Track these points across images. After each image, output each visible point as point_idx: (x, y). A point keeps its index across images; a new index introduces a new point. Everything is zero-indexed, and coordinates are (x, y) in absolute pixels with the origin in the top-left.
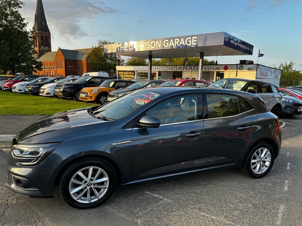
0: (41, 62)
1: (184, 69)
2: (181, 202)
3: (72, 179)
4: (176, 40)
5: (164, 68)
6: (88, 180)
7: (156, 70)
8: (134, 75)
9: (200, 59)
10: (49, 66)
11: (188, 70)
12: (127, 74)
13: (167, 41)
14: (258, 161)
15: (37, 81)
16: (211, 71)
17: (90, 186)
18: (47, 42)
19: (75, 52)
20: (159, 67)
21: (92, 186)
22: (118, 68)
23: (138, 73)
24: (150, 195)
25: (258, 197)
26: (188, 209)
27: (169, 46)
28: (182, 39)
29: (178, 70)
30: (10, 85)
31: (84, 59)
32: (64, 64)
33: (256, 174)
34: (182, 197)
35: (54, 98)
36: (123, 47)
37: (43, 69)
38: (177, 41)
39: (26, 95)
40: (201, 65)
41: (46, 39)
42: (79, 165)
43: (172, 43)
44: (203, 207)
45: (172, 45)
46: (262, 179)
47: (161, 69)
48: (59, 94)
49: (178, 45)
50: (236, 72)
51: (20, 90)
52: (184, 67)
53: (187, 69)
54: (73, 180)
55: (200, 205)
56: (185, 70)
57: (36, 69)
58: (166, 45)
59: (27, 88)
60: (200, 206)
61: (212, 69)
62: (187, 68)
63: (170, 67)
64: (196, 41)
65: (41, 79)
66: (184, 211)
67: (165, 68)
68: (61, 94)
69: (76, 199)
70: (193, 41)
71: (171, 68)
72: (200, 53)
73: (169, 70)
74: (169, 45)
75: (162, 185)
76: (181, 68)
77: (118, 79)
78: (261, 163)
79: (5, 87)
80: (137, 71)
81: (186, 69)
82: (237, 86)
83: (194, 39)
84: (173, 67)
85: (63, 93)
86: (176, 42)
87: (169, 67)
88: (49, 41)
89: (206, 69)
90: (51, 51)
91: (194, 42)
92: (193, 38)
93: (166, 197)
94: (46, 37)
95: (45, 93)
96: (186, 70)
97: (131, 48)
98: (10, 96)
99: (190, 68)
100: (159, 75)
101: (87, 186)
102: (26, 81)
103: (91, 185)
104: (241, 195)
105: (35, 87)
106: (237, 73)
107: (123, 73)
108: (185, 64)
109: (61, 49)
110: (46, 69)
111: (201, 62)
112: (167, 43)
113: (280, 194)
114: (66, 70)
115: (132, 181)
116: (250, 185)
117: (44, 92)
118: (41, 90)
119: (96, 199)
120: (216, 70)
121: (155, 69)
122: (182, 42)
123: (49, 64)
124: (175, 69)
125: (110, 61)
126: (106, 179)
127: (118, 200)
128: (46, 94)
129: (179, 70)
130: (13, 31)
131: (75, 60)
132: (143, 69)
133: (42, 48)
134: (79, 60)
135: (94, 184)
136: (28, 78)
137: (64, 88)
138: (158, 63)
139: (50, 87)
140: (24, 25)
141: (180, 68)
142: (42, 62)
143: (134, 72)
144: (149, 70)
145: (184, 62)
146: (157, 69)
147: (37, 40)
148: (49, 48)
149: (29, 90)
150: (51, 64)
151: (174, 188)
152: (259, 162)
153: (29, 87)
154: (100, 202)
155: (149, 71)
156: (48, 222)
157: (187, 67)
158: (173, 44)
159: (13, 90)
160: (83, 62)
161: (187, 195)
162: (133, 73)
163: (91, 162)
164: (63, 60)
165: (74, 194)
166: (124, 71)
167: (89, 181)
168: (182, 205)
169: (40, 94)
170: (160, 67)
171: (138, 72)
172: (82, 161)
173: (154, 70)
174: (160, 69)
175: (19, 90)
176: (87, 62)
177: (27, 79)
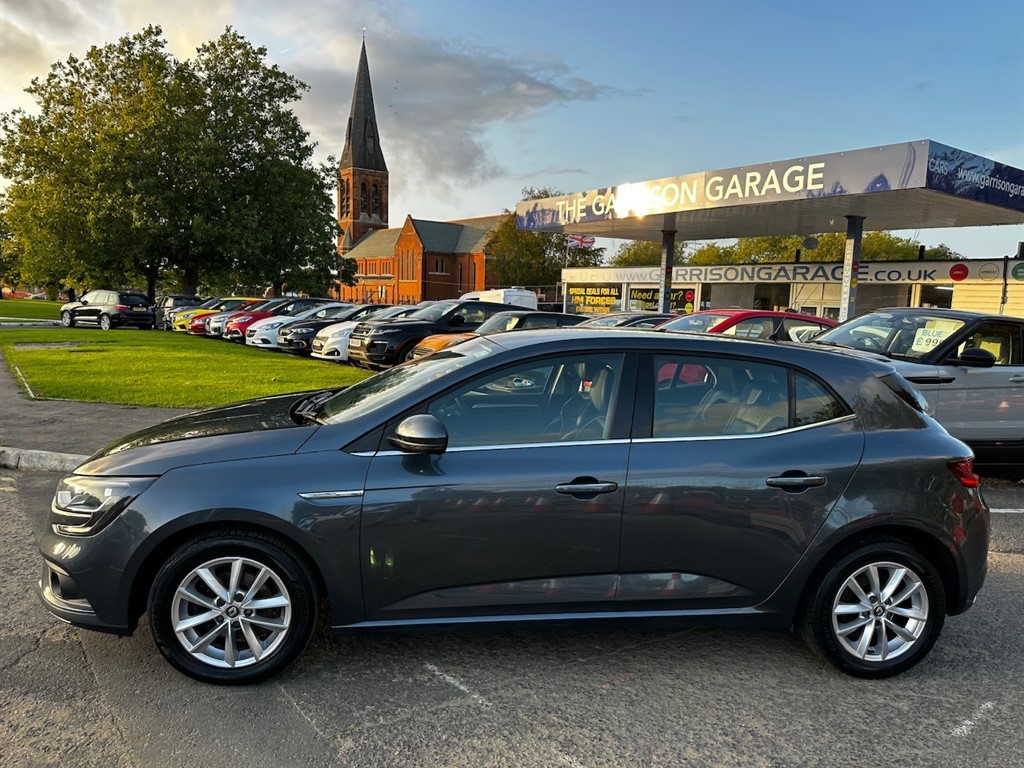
0: (353, 260)
1: (797, 276)
2: (520, 710)
3: (181, 589)
4: (749, 175)
5: (722, 272)
6: (226, 596)
7: (695, 279)
8: (619, 297)
9: (848, 241)
10: (378, 271)
11: (812, 279)
12: (596, 296)
13: (720, 179)
14: (868, 613)
15: (315, 315)
16: (900, 281)
17: (233, 617)
18: (376, 200)
19: (455, 229)
20: (706, 270)
21: (240, 617)
22: (569, 275)
23: (632, 290)
24: (434, 676)
25: (816, 741)
26: (530, 735)
27: (726, 197)
28: (772, 173)
29: (775, 279)
30: (243, 326)
31: (478, 249)
32: (420, 267)
33: (859, 659)
34: (535, 700)
35: (349, 365)
36: (573, 208)
37: (357, 281)
38: (753, 179)
39: (279, 354)
40: (851, 262)
41: (376, 192)
42: (200, 549)
43: (734, 187)
44: (582, 740)
45: (737, 194)
46: (884, 683)
47: (714, 277)
48: (359, 354)
49: (757, 193)
50: (1001, 288)
51: (265, 341)
52: (795, 270)
53: (809, 276)
54: (183, 590)
55: (578, 730)
56: (799, 278)
57: (338, 282)
58: (716, 193)
59: (284, 334)
60: (572, 736)
61: (905, 275)
62: (807, 272)
63: (744, 270)
64: (820, 175)
65: (327, 309)
66: (509, 741)
67: (726, 273)
68: (364, 354)
69: (189, 647)
70: (811, 176)
71: (747, 273)
72: (848, 217)
73: (742, 279)
74: (724, 194)
75: (494, 654)
76: (785, 270)
77: (567, 312)
78: (883, 619)
79: (230, 332)
80: (628, 284)
81: (803, 275)
82: (926, 337)
83: (816, 171)
84: (756, 269)
85: (369, 351)
86: (748, 184)
87: (739, 268)
88: (384, 196)
89: (880, 276)
90: (387, 227)
91: (815, 182)
92: (812, 167)
93: (481, 688)
94: (375, 185)
95: (325, 350)
96: (806, 279)
97: (599, 209)
98: (233, 358)
99: (820, 273)
100: (706, 296)
101: (225, 615)
102: (286, 313)
103: (238, 613)
104: (756, 724)
105: (303, 333)
106: (1005, 292)
107: (581, 291)
108: (802, 260)
109: (412, 220)
110: (369, 282)
111: (851, 252)
112: (717, 188)
113: (921, 743)
114: (424, 286)
115: (367, 620)
116: (815, 698)
117: (322, 346)
118: (316, 343)
119: (251, 661)
120: (919, 278)
121: (691, 275)
122: (771, 182)
123: (378, 266)
124: (763, 274)
125: (557, 255)
126: (282, 600)
127: (325, 675)
128: (328, 354)
129: (779, 280)
130: (275, 170)
131: (454, 254)
132: (648, 277)
133: (363, 216)
134: (463, 255)
135: (248, 613)
136: (292, 306)
137: (373, 336)
138: (726, 255)
139: (341, 333)
140: (308, 151)
141: (782, 273)
142: (355, 262)
143: (619, 286)
144: (664, 279)
145: (798, 252)
146: (698, 276)
147: (351, 195)
148: (381, 217)
149: (285, 339)
150: (385, 265)
151: (529, 667)
152: (872, 616)
153: (287, 331)
154: (260, 669)
155: (663, 283)
156: (104, 702)
157: (807, 269)
158: (738, 190)
159: (249, 341)
160: (476, 260)
161: (554, 695)
162: (614, 292)
163: (236, 542)
164: (419, 254)
165: (186, 632)
166: (585, 286)
167: (232, 602)
168: (516, 722)
169: (313, 354)
170: (709, 268)
171: (633, 287)
172: (211, 537)
173: (685, 279)
174: (709, 276)
175: (262, 340)
176: (487, 261)
177: (290, 308)
